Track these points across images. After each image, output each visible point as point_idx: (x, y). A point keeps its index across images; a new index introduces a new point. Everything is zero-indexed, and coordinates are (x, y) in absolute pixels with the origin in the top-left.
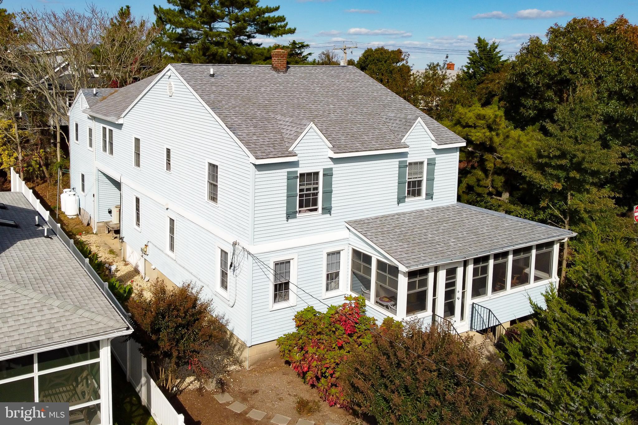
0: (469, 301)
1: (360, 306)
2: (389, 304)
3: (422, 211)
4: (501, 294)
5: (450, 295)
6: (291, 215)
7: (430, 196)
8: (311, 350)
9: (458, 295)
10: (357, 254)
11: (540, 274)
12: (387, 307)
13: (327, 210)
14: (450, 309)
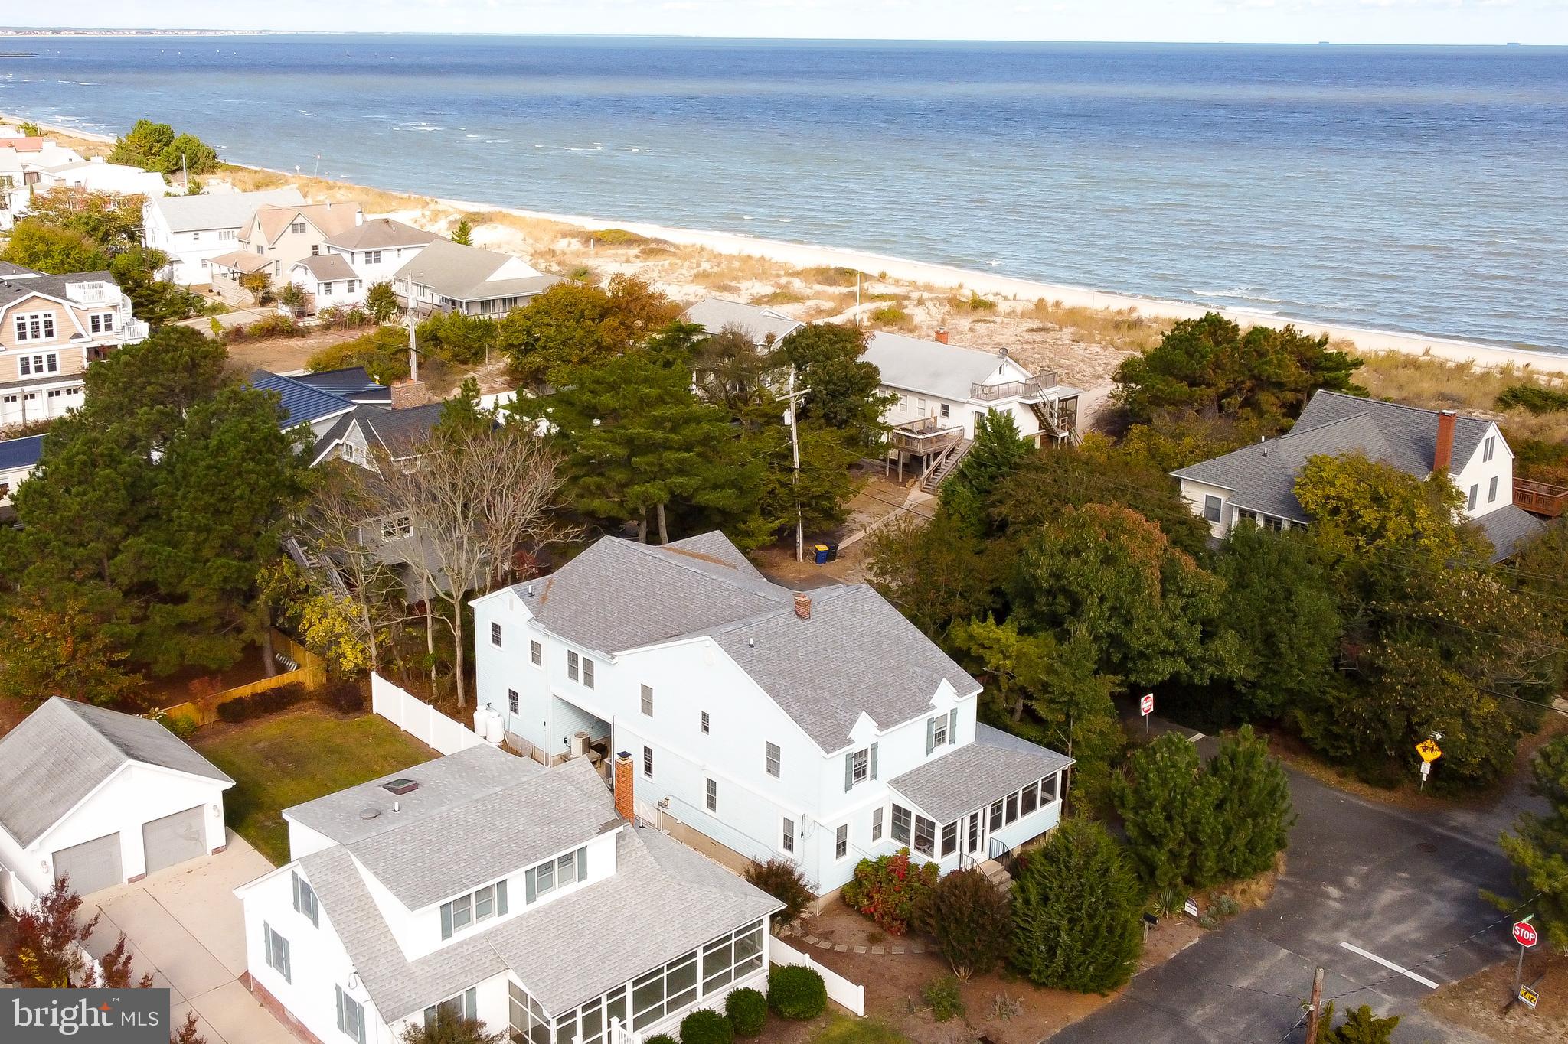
0: (988, 836)
1: (905, 853)
2: (926, 847)
3: (946, 756)
4: (1013, 824)
5: (973, 835)
6: (848, 787)
7: (952, 741)
8: (876, 896)
9: (979, 833)
10: (896, 808)
11: (1047, 796)
12: (924, 851)
13: (874, 777)
14: (973, 846)
